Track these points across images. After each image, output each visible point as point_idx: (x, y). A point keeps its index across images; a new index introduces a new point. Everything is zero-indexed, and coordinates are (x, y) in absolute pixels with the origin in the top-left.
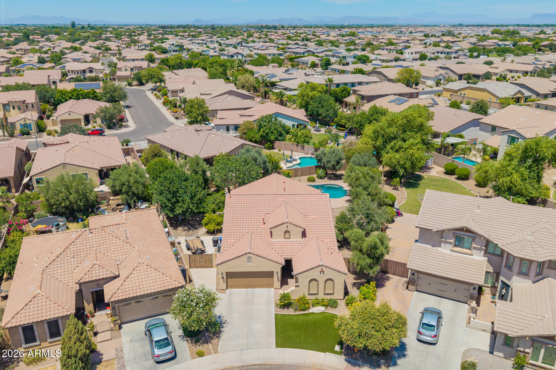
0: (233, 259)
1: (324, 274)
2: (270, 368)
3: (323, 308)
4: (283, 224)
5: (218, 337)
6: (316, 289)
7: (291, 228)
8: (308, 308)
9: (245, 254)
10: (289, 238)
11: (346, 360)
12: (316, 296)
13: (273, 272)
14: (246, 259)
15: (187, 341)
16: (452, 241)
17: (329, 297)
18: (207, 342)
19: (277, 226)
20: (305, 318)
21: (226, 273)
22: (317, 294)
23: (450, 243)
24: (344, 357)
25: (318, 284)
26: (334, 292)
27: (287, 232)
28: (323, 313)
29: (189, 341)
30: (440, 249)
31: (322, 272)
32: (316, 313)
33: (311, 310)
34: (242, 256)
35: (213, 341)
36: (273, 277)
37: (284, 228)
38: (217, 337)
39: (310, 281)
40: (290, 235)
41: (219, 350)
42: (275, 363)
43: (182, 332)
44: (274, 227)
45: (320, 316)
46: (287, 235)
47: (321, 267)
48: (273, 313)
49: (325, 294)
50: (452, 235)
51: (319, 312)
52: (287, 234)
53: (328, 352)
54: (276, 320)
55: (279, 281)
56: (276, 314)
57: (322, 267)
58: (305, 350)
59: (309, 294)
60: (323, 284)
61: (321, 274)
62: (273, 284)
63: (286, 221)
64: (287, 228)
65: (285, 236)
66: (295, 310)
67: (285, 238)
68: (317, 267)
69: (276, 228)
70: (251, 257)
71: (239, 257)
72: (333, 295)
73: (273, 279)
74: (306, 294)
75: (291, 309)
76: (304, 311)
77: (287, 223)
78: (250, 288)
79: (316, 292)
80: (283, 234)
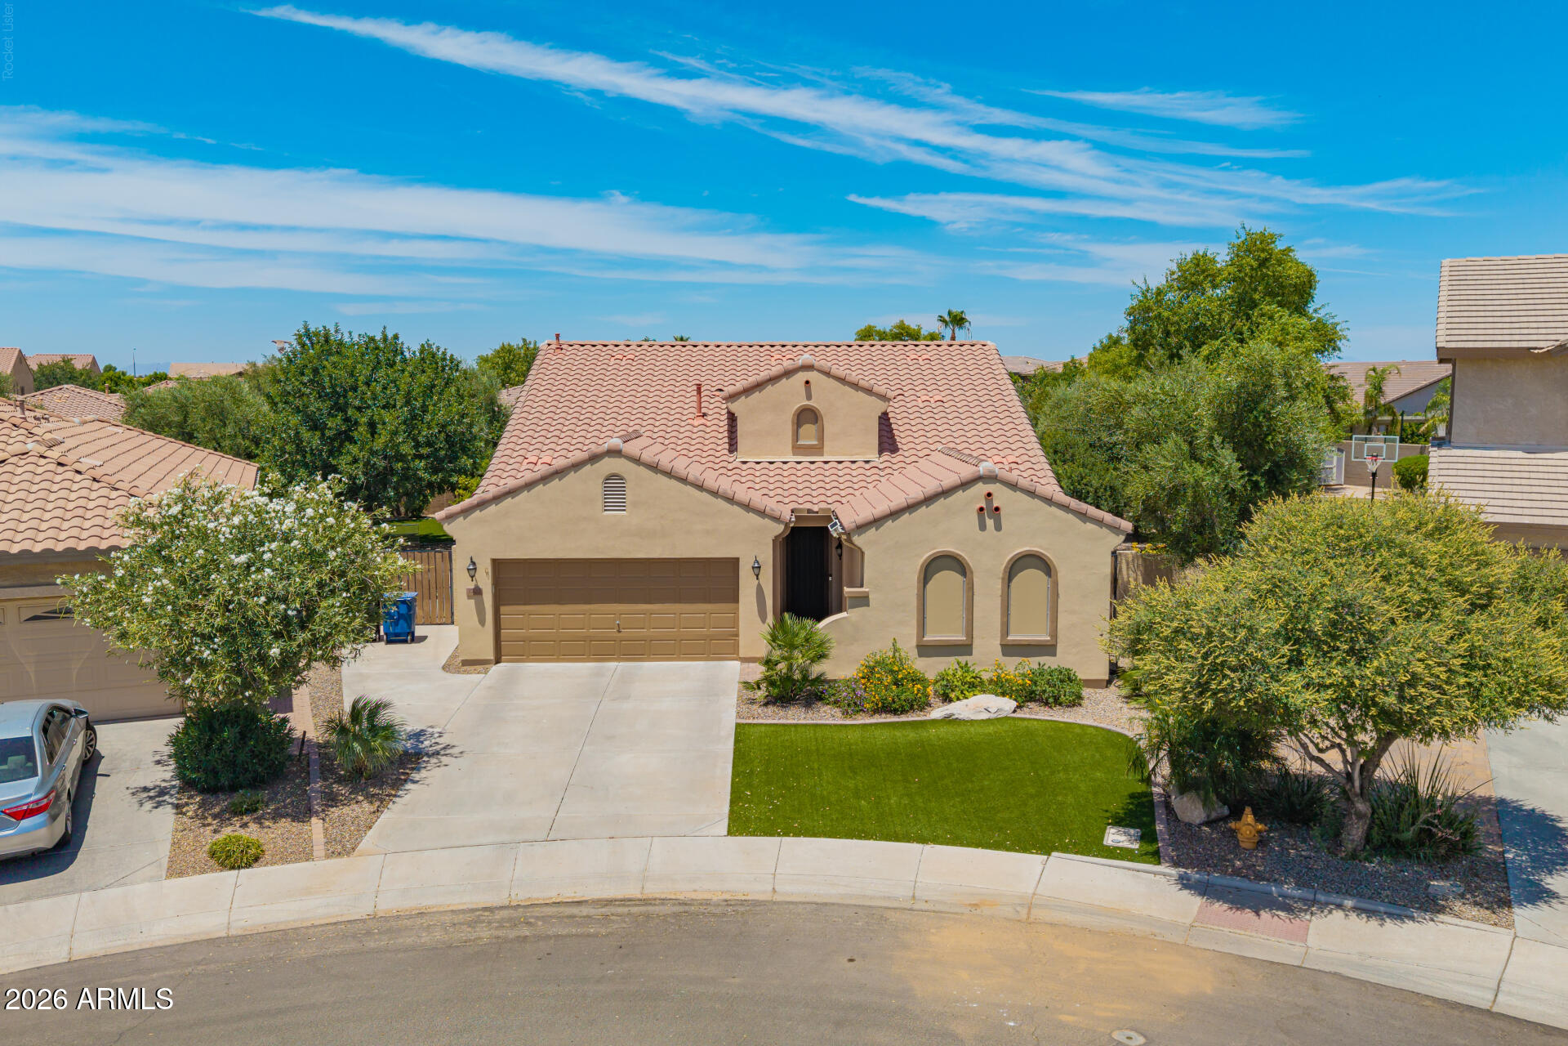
0: (529, 485)
1: (998, 527)
2: (676, 915)
3: (1007, 705)
4: (788, 373)
5: (383, 799)
6: (961, 623)
7: (825, 396)
8: (924, 705)
9: (594, 458)
11: (1185, 883)
12: (963, 659)
13: (735, 562)
14: (596, 488)
15: (178, 807)
19: (759, 386)
21: (496, 563)
22: (964, 648)
24: (1174, 871)
25: (970, 589)
26: (1054, 634)
27: (807, 416)
28: (1003, 720)
29: (192, 807)
31: (990, 512)
32: (972, 722)
33: (939, 711)
34: (577, 466)
35: (338, 812)
36: (732, 596)
37: (791, 395)
38: (373, 797)
39: (929, 570)
40: (821, 438)
41: (367, 843)
43: (170, 774)
44: (747, 391)
45: (994, 732)
46: (808, 434)
47: (981, 489)
48: (729, 720)
49: (1009, 649)
51: (984, 716)
52: (808, 429)
53: (1065, 849)
55: (763, 619)
56: (738, 725)
57: (990, 488)
58: (916, 847)
59: (925, 650)
60: (998, 586)
61: (983, 527)
62: (737, 635)
63: (806, 358)
64: (809, 397)
65: (796, 436)
66: (854, 706)
67: (797, 449)
68: (965, 485)
69: (756, 396)
70: (625, 476)
71: (560, 473)
72: (1054, 654)
73: (736, 612)
74: (908, 646)
75: (827, 708)
76: (895, 712)
77: (808, 368)
78: (619, 660)
79: (961, 637)
80: (789, 428)
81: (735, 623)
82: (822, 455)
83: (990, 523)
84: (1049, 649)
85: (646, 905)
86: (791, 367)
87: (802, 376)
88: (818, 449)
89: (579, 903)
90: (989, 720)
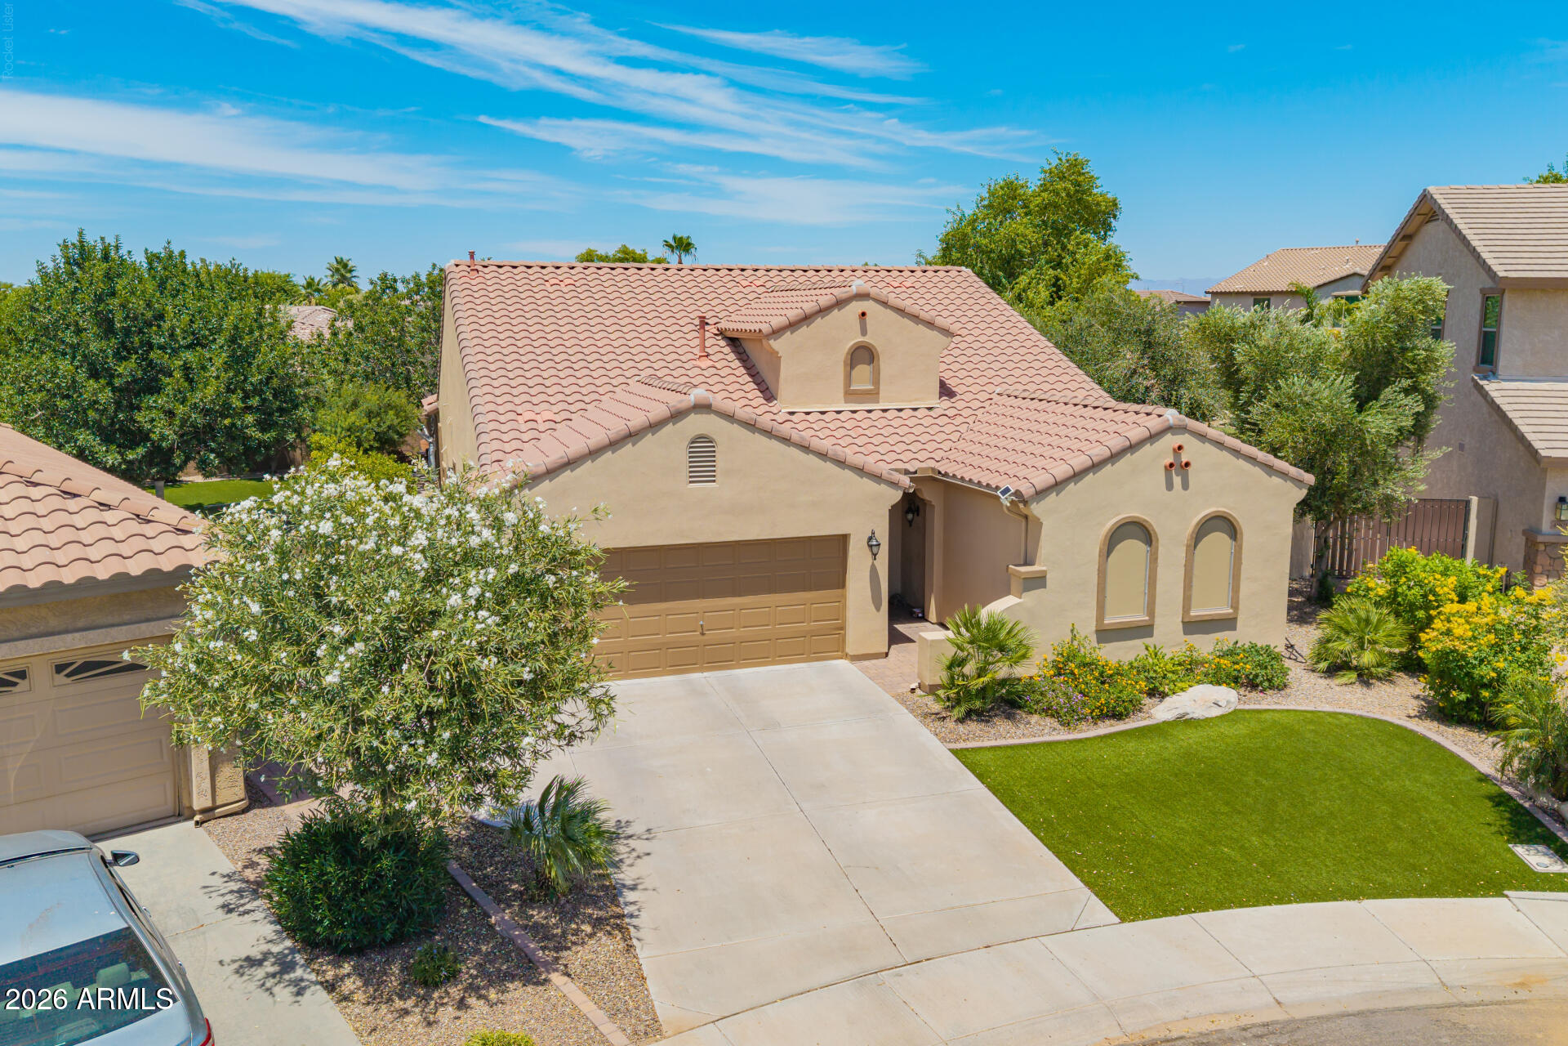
0: (594, 454)
1: (1185, 486)
3: (1227, 697)
4: (840, 303)
5: (617, 925)
6: (1142, 601)
7: (884, 330)
8: (1135, 707)
9: (677, 416)
13: (844, 539)
14: (680, 456)
15: (330, 987)
17: (1226, 638)
18: (529, 971)
19: (806, 319)
22: (1143, 630)
25: (1153, 560)
26: (1235, 606)
27: (863, 355)
28: (1234, 716)
29: (350, 985)
31: (1178, 468)
32: (1208, 721)
33: (1162, 711)
34: (654, 427)
35: (575, 957)
36: (837, 579)
37: (842, 329)
38: (598, 923)
39: (1115, 537)
40: (876, 381)
41: (664, 1009)
43: (269, 930)
44: (793, 326)
46: (862, 378)
47: (1171, 440)
49: (1193, 626)
51: (1216, 712)
52: (863, 371)
54: (980, 777)
55: (878, 608)
56: (959, 752)
57: (1179, 440)
60: (1181, 553)
61: (1169, 486)
62: (843, 628)
63: (858, 284)
64: (864, 332)
65: (849, 380)
66: (1065, 716)
67: (850, 395)
68: (1153, 437)
69: (804, 330)
70: (714, 437)
71: (632, 436)
72: (1234, 629)
73: (844, 596)
74: (1088, 629)
75: (1035, 718)
76: (1118, 716)
77: (863, 296)
78: (702, 670)
79: (1141, 617)
80: (840, 370)
81: (840, 614)
82: (878, 402)
83: (1177, 480)
84: (1227, 623)
86: (844, 296)
87: (857, 307)
88: (873, 395)
90: (1222, 717)
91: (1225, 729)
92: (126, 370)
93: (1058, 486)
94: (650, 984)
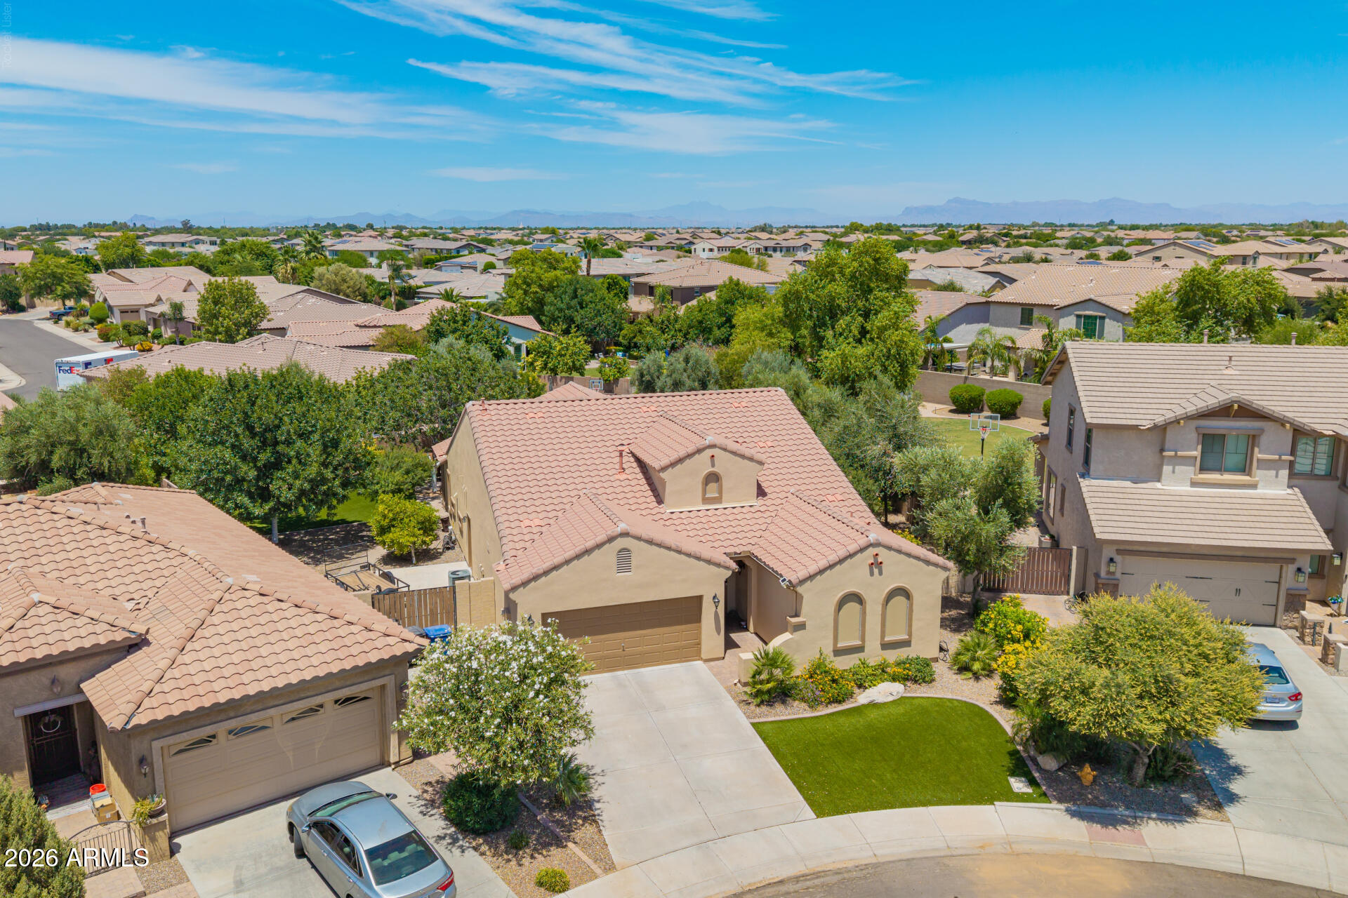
0: (568, 562)
1: (881, 573)
4: (699, 451)
5: (592, 819)
6: (858, 634)
7: (725, 464)
8: (850, 695)
9: (611, 539)
10: (718, 500)
11: (1073, 814)
12: (861, 655)
13: (700, 598)
14: (613, 560)
15: (475, 849)
16: (1194, 453)
17: (902, 653)
18: (559, 842)
19: (680, 461)
20: (858, 721)
21: (545, 616)
22: (860, 649)
23: (1189, 461)
24: (1062, 807)
25: (864, 613)
26: (910, 634)
27: (713, 478)
28: (901, 701)
29: (484, 848)
30: (1158, 485)
31: (876, 565)
32: (884, 704)
33: (863, 698)
34: (599, 546)
35: (577, 835)
36: (698, 619)
37: (701, 465)
38: (585, 819)
39: (843, 602)
40: (720, 491)
41: (616, 858)
42: (850, 865)
43: (442, 823)
44: (673, 465)
45: (901, 709)
46: (712, 491)
47: (872, 551)
48: (745, 722)
49: (886, 646)
50: (1193, 436)
51: (891, 699)
52: (712, 487)
53: (998, 800)
54: (764, 740)
55: (719, 633)
56: (755, 725)
57: (876, 550)
58: (924, 809)
59: (838, 652)
60: (879, 608)
61: (872, 574)
62: (699, 644)
63: (710, 440)
64: (713, 465)
65: (704, 492)
66: (814, 703)
67: (705, 501)
68: (862, 550)
69: (678, 467)
70: (631, 549)
71: (588, 552)
72: (910, 646)
73: (700, 627)
74: (828, 651)
75: (797, 703)
76: (840, 702)
77: (713, 446)
78: (623, 669)
79: (859, 643)
80: (700, 487)
81: (698, 637)
82: (722, 504)
83: (876, 571)
84: (907, 643)
85: (817, 877)
86: (701, 447)
87: (709, 452)
89: (781, 882)
90: (893, 702)
91: (893, 710)
92: (263, 457)
93: (811, 577)
94: (609, 847)
